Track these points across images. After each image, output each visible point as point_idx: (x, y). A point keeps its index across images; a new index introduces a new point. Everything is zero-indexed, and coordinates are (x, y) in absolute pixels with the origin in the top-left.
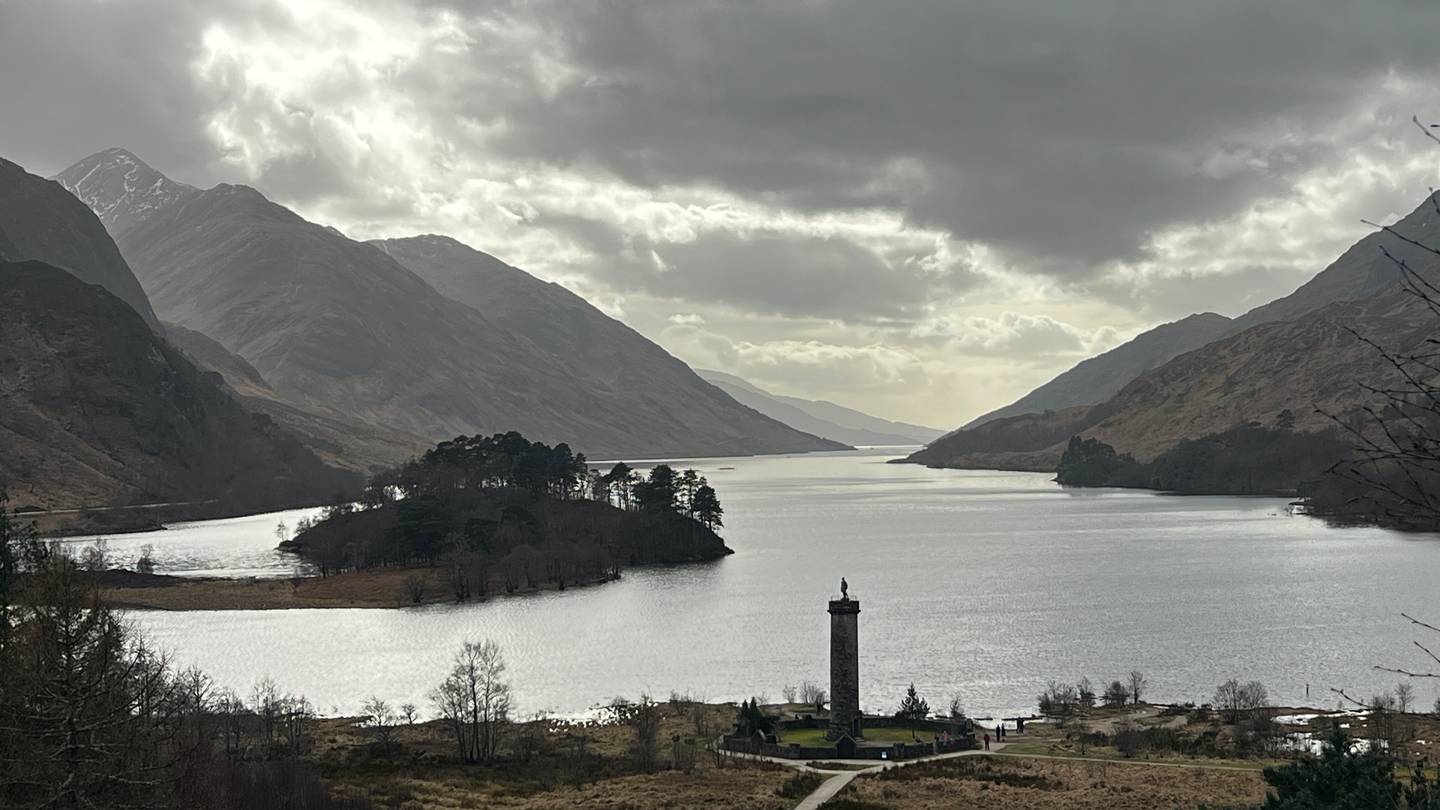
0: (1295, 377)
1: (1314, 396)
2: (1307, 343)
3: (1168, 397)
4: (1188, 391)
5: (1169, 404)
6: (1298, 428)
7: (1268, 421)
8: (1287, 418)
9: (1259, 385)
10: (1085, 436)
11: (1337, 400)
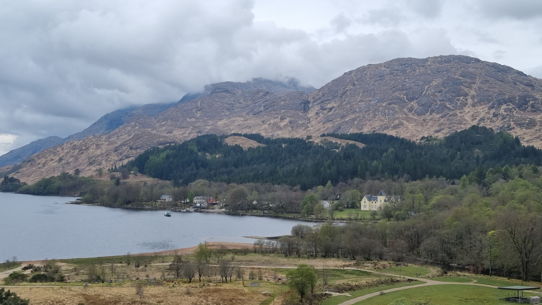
0: (81, 159)
1: (87, 164)
2: (86, 147)
3: (39, 164)
4: (46, 161)
5: (39, 166)
6: (81, 175)
7: (71, 172)
8: (77, 172)
9: (70, 160)
10: (10, 176)
11: (95, 166)
